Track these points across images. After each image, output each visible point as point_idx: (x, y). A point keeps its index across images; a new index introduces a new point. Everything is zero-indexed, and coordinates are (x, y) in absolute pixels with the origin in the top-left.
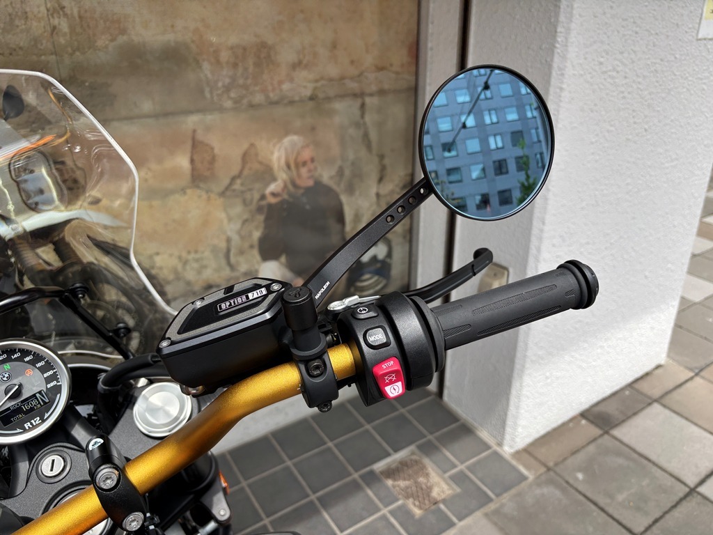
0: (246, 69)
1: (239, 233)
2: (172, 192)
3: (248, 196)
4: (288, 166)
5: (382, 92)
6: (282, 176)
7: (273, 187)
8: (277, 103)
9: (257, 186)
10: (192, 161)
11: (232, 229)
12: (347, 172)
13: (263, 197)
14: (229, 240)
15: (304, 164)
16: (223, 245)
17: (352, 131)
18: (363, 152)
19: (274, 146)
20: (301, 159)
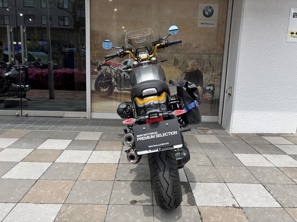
0: (186, 47)
1: (180, 76)
2: (170, 66)
3: (183, 69)
4: (192, 66)
5: (214, 54)
6: (190, 67)
7: (188, 69)
8: (191, 54)
9: (185, 68)
10: (174, 61)
11: (179, 75)
12: (205, 69)
13: (186, 70)
14: (178, 77)
15: (195, 65)
16: (177, 78)
17: (207, 61)
18: (209, 65)
19: (190, 61)
20: (195, 64)
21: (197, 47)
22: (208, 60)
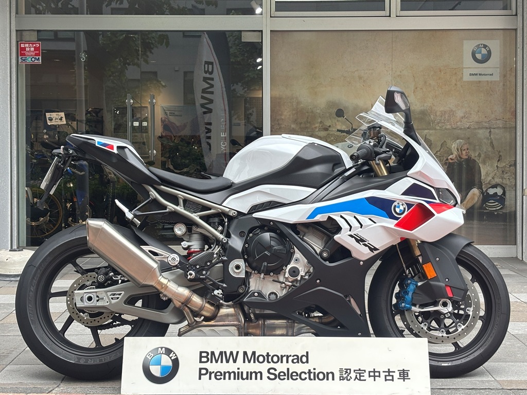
3: (442, 158)
4: (458, 151)
5: (498, 128)
6: (455, 153)
7: (451, 157)
8: (455, 129)
9: (445, 155)
12: (482, 155)
17: (485, 140)
18: (490, 149)
19: (453, 142)
20: (463, 148)
21: (465, 116)
22: (488, 139)
